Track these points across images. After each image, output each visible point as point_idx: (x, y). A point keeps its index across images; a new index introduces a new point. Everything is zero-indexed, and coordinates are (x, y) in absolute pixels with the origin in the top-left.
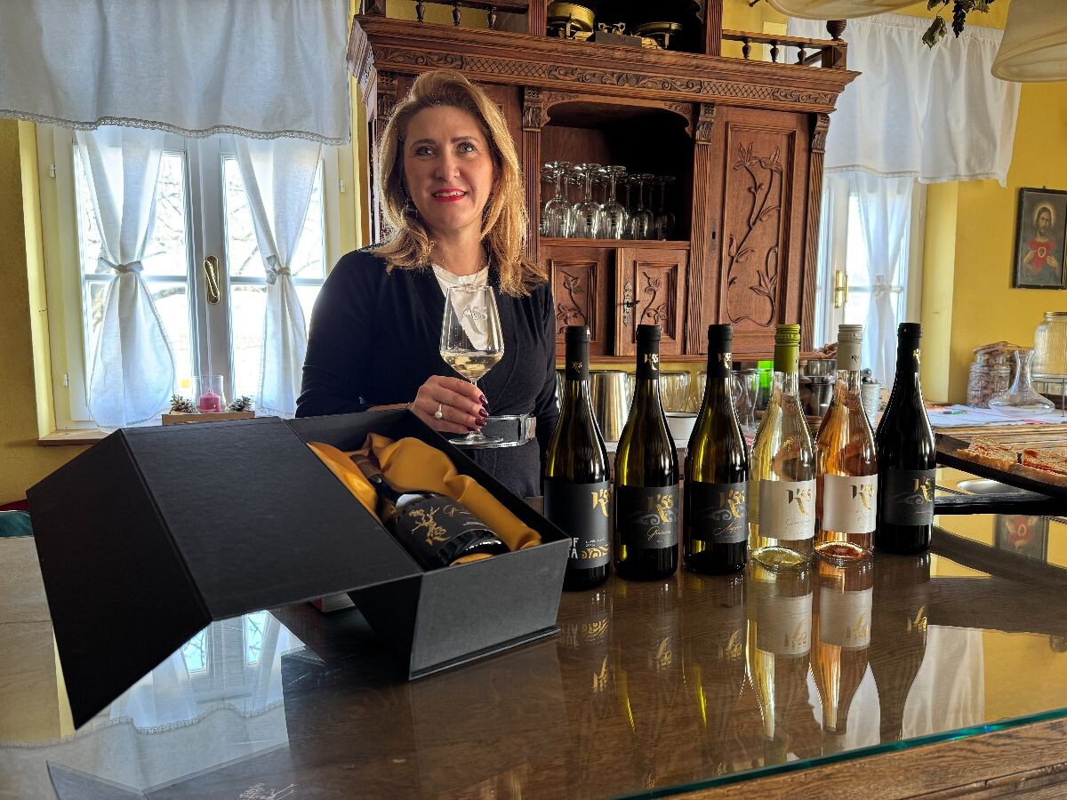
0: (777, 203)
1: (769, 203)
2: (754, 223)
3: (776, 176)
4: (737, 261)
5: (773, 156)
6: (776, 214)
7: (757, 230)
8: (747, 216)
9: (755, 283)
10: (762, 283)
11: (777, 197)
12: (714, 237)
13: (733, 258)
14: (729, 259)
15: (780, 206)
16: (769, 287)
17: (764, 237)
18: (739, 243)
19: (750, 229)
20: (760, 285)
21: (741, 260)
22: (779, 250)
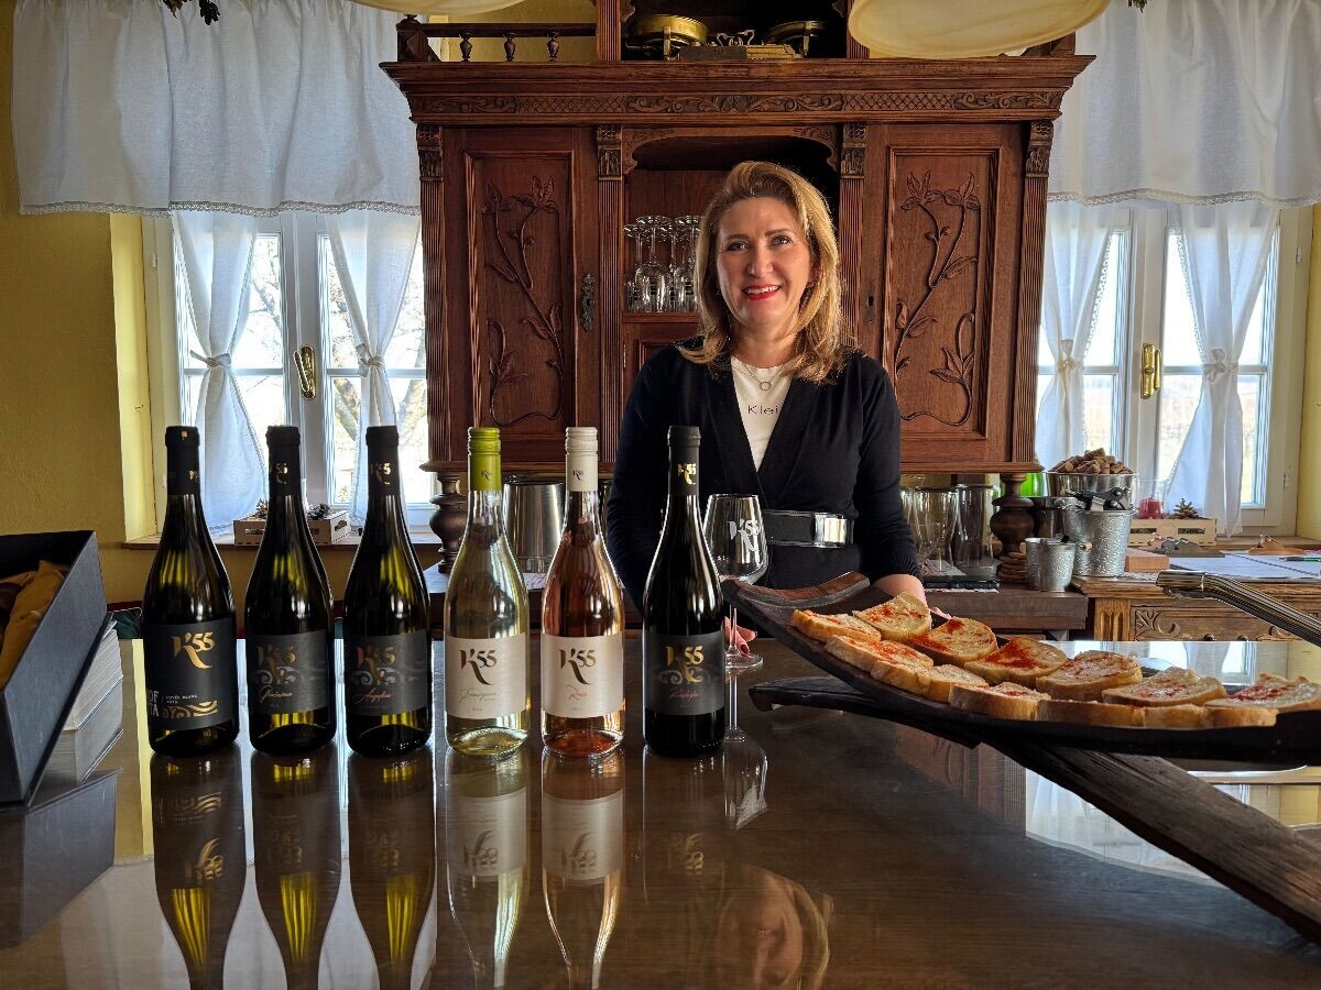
0: (973, 254)
1: (958, 252)
2: (935, 283)
3: (971, 216)
4: (909, 336)
5: (963, 188)
6: (972, 268)
7: (941, 292)
8: (924, 273)
9: (939, 364)
10: (950, 364)
11: (971, 244)
12: (871, 303)
13: (902, 331)
14: (895, 334)
15: (977, 257)
16: (959, 368)
17: (952, 302)
18: (912, 311)
19: (930, 290)
20: (947, 368)
21: (916, 333)
22: (977, 318)
